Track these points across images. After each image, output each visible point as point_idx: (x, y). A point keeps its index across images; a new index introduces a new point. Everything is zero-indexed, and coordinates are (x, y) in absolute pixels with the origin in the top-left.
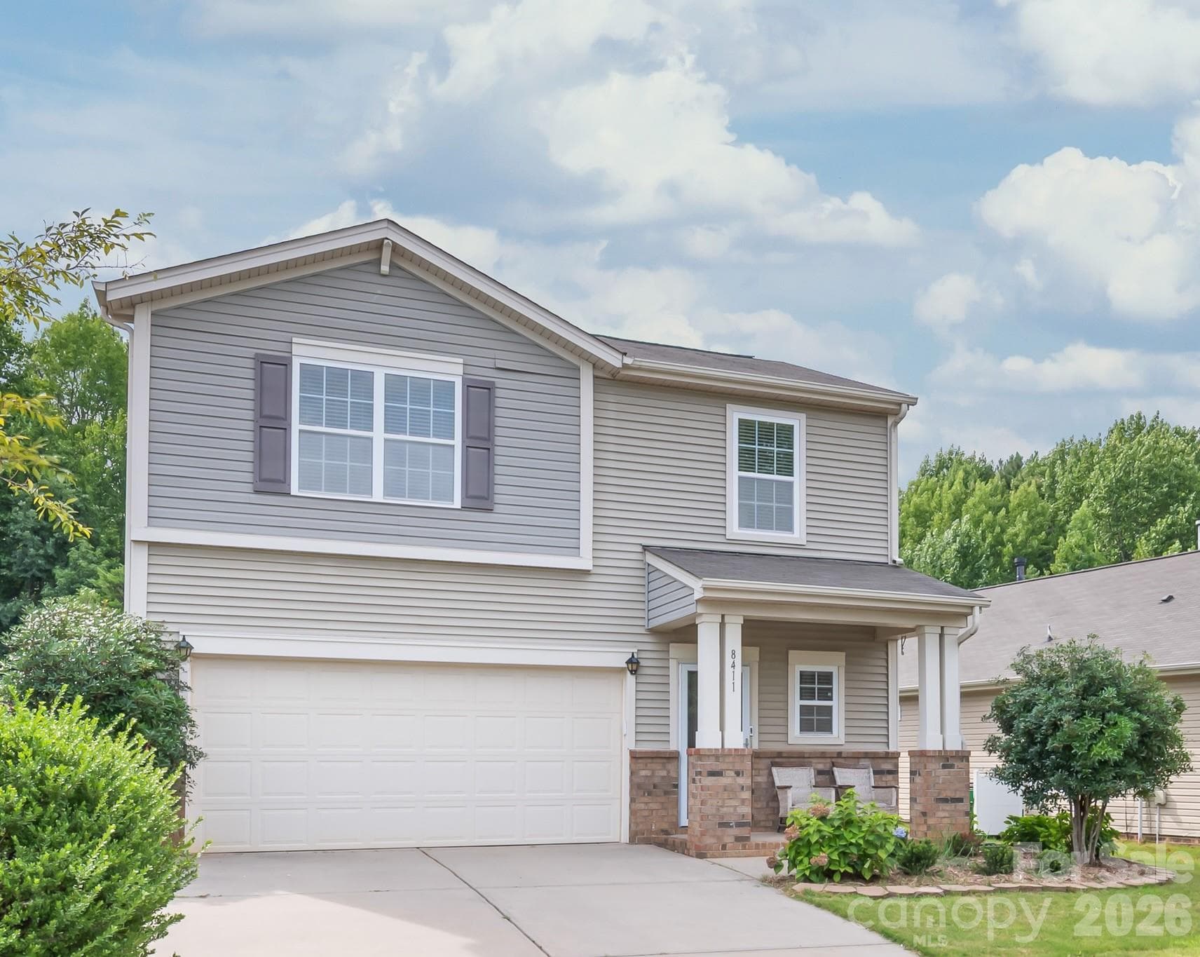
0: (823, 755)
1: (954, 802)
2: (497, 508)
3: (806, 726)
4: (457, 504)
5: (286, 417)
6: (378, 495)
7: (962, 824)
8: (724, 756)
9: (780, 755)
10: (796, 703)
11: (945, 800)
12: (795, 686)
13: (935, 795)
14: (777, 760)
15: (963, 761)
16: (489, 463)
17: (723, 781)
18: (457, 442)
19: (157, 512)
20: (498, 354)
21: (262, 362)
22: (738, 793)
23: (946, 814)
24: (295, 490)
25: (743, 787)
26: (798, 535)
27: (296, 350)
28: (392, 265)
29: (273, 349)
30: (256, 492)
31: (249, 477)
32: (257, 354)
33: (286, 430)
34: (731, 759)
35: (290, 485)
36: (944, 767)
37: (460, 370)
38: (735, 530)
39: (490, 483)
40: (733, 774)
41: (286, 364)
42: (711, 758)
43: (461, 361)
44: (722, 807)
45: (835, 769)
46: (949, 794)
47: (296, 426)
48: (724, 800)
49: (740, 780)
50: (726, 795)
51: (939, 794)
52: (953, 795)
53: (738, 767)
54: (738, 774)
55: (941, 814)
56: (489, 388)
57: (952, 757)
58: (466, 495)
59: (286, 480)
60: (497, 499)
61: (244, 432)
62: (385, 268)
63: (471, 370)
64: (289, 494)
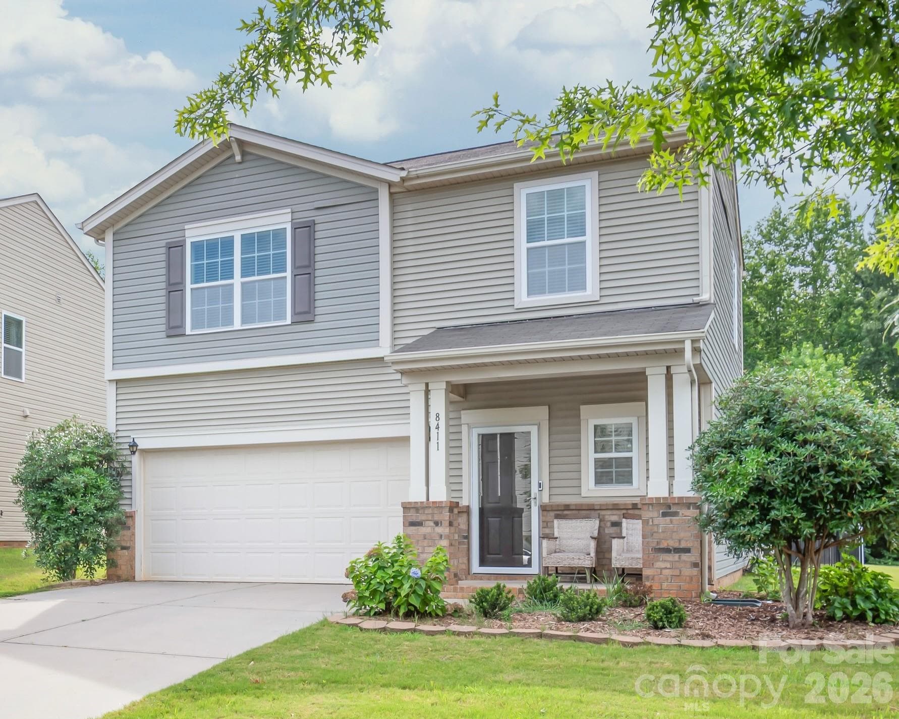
0: (615, 507)
1: (677, 553)
2: (318, 319)
3: (602, 478)
4: (289, 322)
5: (182, 282)
6: (237, 325)
7: (689, 576)
8: (424, 508)
9: (567, 507)
10: (589, 457)
11: (667, 550)
12: (588, 439)
13: (654, 545)
14: (566, 512)
15: (689, 508)
16: (311, 285)
17: (422, 530)
18: (288, 274)
19: (118, 360)
20: (316, 197)
21: (169, 247)
22: (436, 542)
23: (668, 566)
24: (188, 332)
25: (441, 536)
26: (591, 291)
27: (188, 233)
28: (244, 154)
29: (173, 237)
30: (168, 337)
31: (163, 328)
32: (167, 243)
33: (182, 291)
34: (430, 511)
35: (185, 328)
36: (664, 515)
37: (289, 217)
38: (523, 298)
39: (311, 301)
40: (432, 524)
41: (182, 245)
42: (412, 510)
43: (289, 210)
44: (422, 553)
45: (624, 520)
46: (672, 544)
47: (189, 286)
48: (424, 547)
49: (439, 530)
50: (426, 543)
51: (658, 543)
52: (676, 545)
53: (436, 518)
54: (437, 524)
55: (662, 565)
56: (310, 226)
57: (674, 504)
58: (295, 313)
59: (182, 326)
60: (318, 311)
61: (160, 298)
62: (238, 158)
63: (297, 215)
64: (184, 335)
